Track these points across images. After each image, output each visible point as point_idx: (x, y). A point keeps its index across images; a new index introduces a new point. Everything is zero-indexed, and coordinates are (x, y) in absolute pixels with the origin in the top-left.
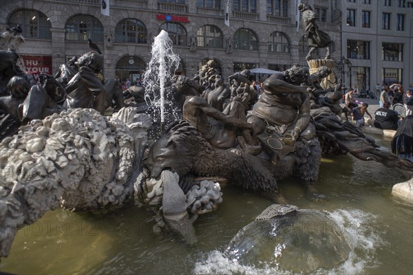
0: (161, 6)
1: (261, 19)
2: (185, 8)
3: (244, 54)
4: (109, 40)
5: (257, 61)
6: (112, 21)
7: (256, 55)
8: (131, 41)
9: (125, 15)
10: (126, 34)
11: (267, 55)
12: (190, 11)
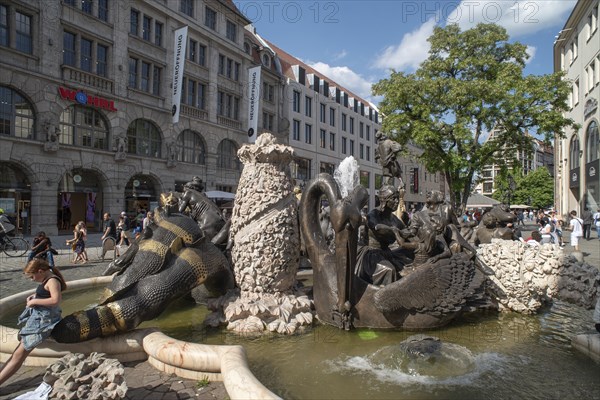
1: (211, 119)
2: (109, 86)
7: (204, 171)
11: (215, 172)
12: (116, 91)
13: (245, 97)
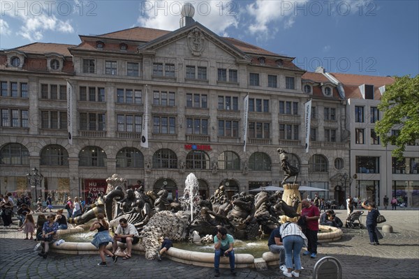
0: (188, 137)
1: (274, 143)
2: (208, 138)
3: (258, 174)
4: (148, 167)
5: (270, 179)
6: (150, 152)
7: (269, 174)
8: (166, 166)
9: (160, 147)
10: (161, 161)
11: (278, 175)
12: (212, 140)
13: (302, 124)
